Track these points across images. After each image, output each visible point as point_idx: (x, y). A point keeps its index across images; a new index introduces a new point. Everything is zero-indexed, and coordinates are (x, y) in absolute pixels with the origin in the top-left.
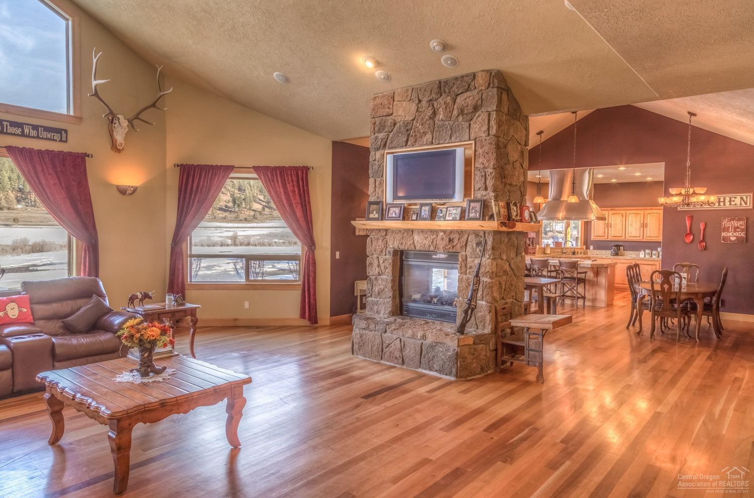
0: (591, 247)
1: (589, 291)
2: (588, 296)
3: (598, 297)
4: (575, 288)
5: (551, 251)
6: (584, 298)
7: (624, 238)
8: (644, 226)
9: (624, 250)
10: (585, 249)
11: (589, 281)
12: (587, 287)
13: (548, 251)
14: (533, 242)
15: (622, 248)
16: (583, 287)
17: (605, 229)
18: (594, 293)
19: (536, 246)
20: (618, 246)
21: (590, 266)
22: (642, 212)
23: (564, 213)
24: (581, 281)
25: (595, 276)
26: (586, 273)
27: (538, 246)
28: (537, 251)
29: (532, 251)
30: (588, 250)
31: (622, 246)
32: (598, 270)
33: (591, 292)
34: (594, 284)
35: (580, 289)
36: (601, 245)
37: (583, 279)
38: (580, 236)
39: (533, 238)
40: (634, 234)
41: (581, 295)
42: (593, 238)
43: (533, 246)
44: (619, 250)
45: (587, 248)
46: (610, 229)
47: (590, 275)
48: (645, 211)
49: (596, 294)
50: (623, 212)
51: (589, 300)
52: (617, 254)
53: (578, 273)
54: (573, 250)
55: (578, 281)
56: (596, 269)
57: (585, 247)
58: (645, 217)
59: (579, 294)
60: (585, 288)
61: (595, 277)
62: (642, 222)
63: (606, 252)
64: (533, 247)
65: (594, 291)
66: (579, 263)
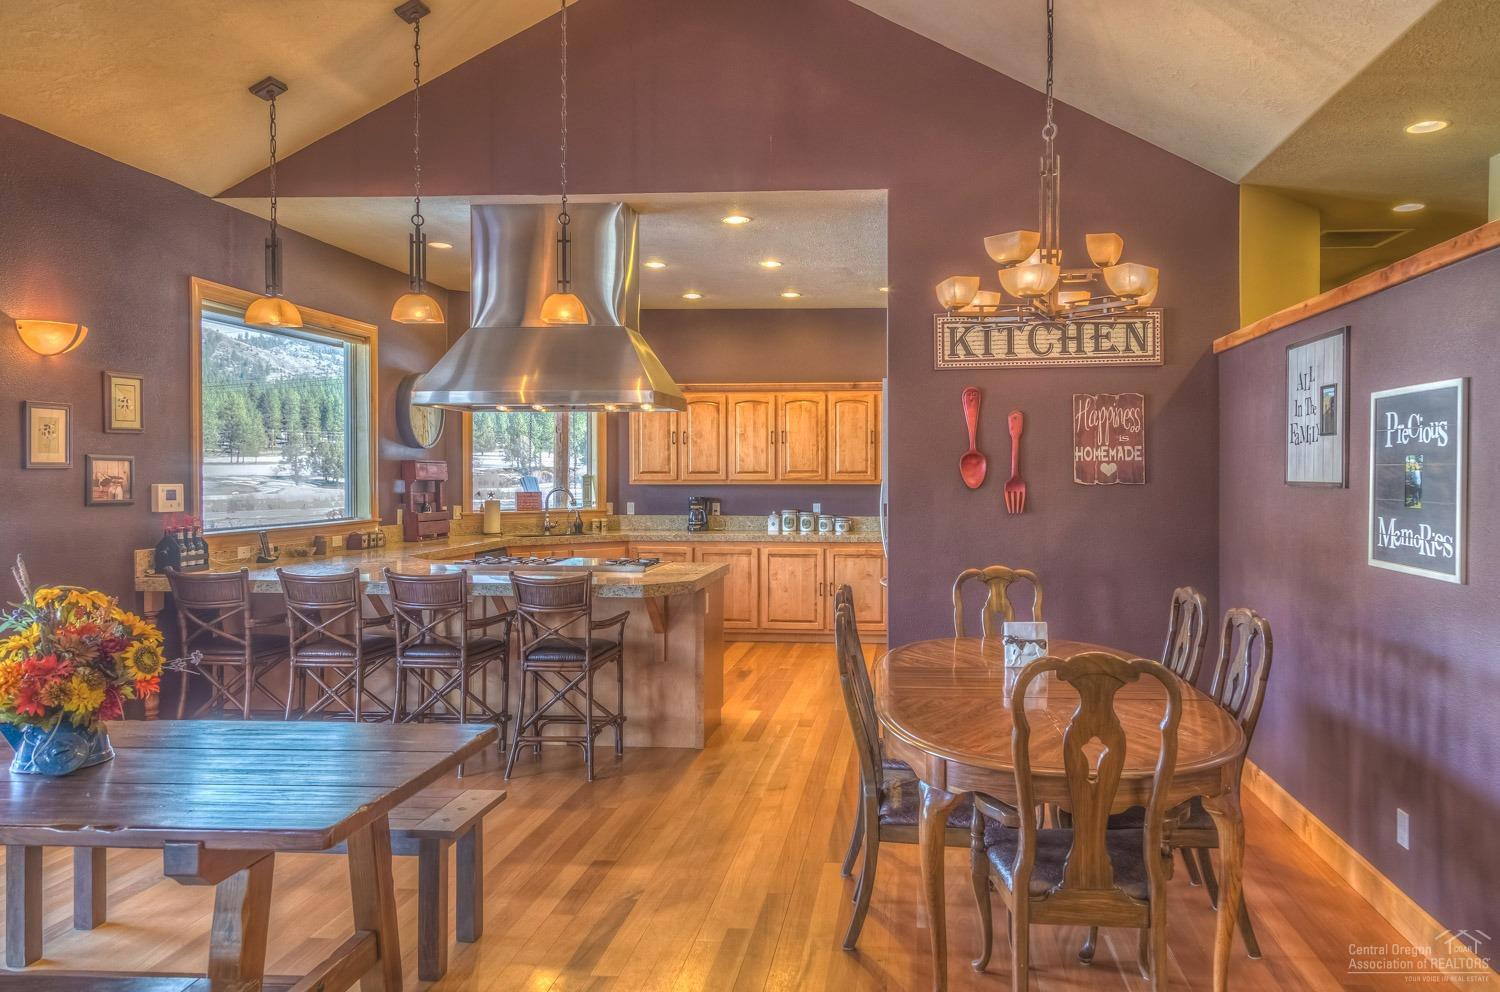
0: (631, 507)
1: (636, 689)
2: (636, 708)
3: (671, 709)
4: (584, 686)
5: (502, 525)
6: (618, 721)
7: (724, 477)
8: (777, 438)
9: (722, 513)
10: (610, 513)
11: (637, 647)
12: (628, 675)
13: (495, 526)
14: (437, 495)
15: (717, 506)
16: (616, 675)
17: (669, 449)
18: (656, 696)
19: (451, 510)
20: (706, 501)
21: (639, 595)
22: (770, 397)
23: (536, 376)
24: (606, 652)
25: (660, 628)
26: (622, 619)
27: (457, 510)
28: (453, 524)
29: (434, 529)
30: (621, 517)
31: (718, 500)
32: (665, 607)
33: (645, 691)
34: (656, 660)
35: (605, 687)
36: (660, 500)
37: (615, 646)
38: (595, 473)
39: (438, 483)
40: (750, 464)
41: (603, 709)
42: (633, 478)
43: (438, 509)
44: (710, 513)
45: (619, 510)
46: (682, 447)
47: (641, 624)
48: (779, 394)
49: (662, 696)
50: (720, 397)
51: (638, 725)
52: (704, 527)
53: (595, 626)
54: (574, 519)
55: (592, 659)
56: (661, 603)
57: (610, 507)
58: (780, 413)
59: (600, 706)
60: (621, 680)
61: (657, 632)
62: (771, 428)
63: (672, 521)
64: (439, 515)
65: (655, 688)
66: (595, 581)
